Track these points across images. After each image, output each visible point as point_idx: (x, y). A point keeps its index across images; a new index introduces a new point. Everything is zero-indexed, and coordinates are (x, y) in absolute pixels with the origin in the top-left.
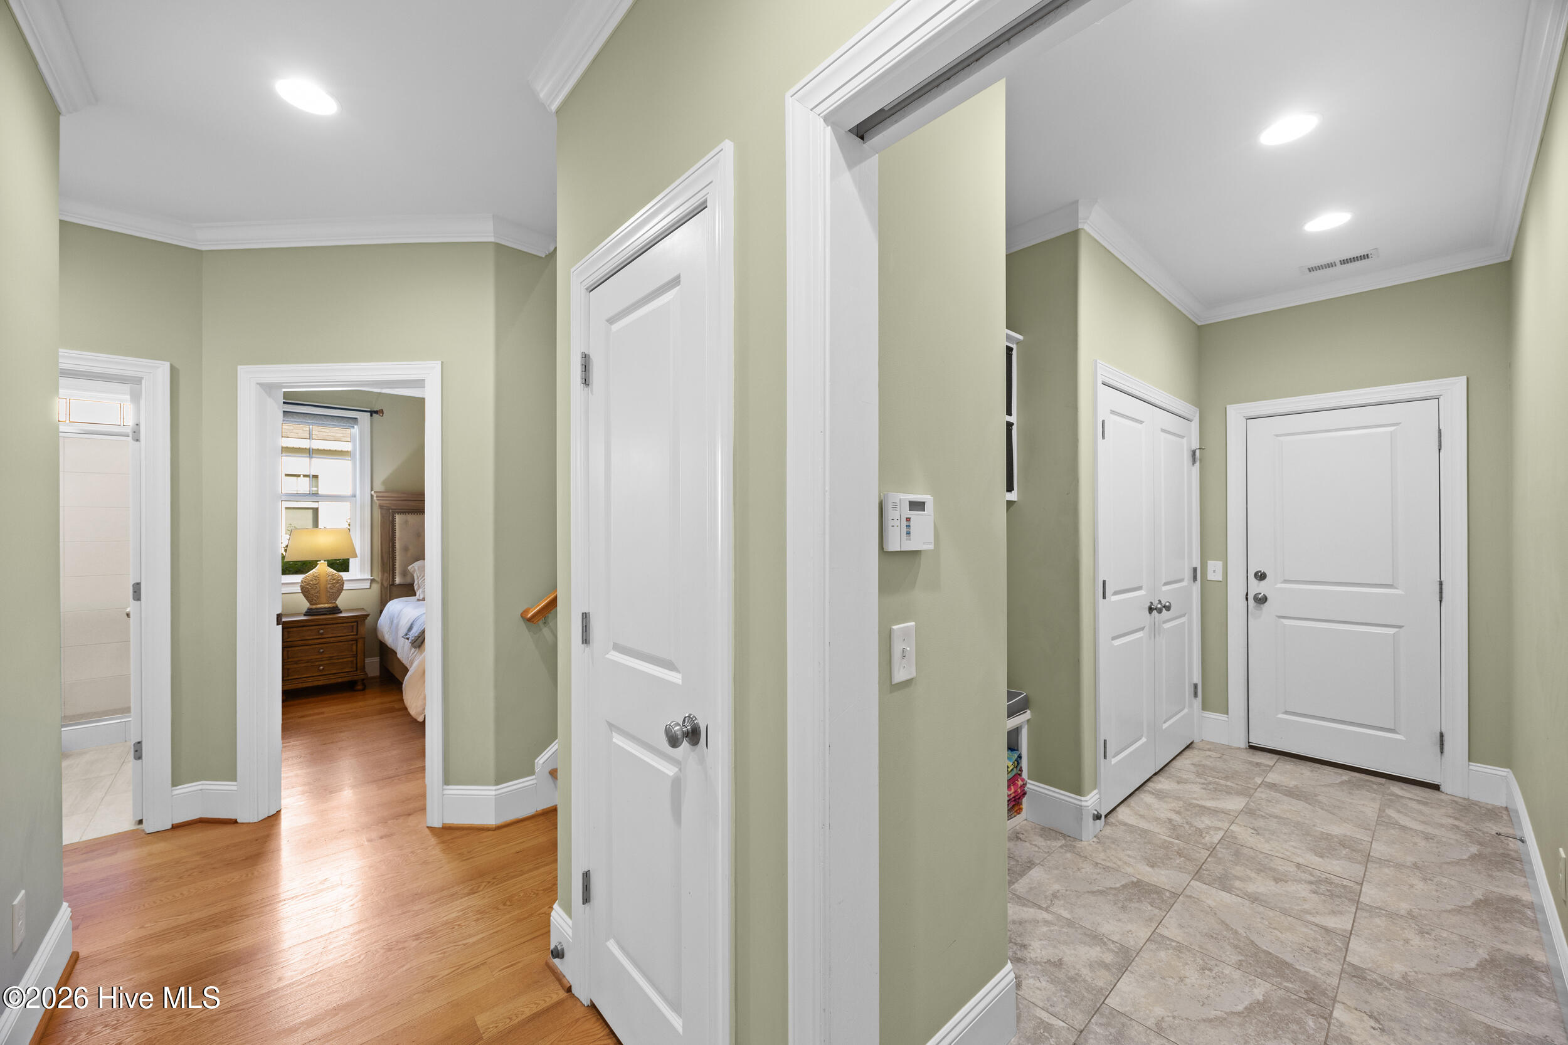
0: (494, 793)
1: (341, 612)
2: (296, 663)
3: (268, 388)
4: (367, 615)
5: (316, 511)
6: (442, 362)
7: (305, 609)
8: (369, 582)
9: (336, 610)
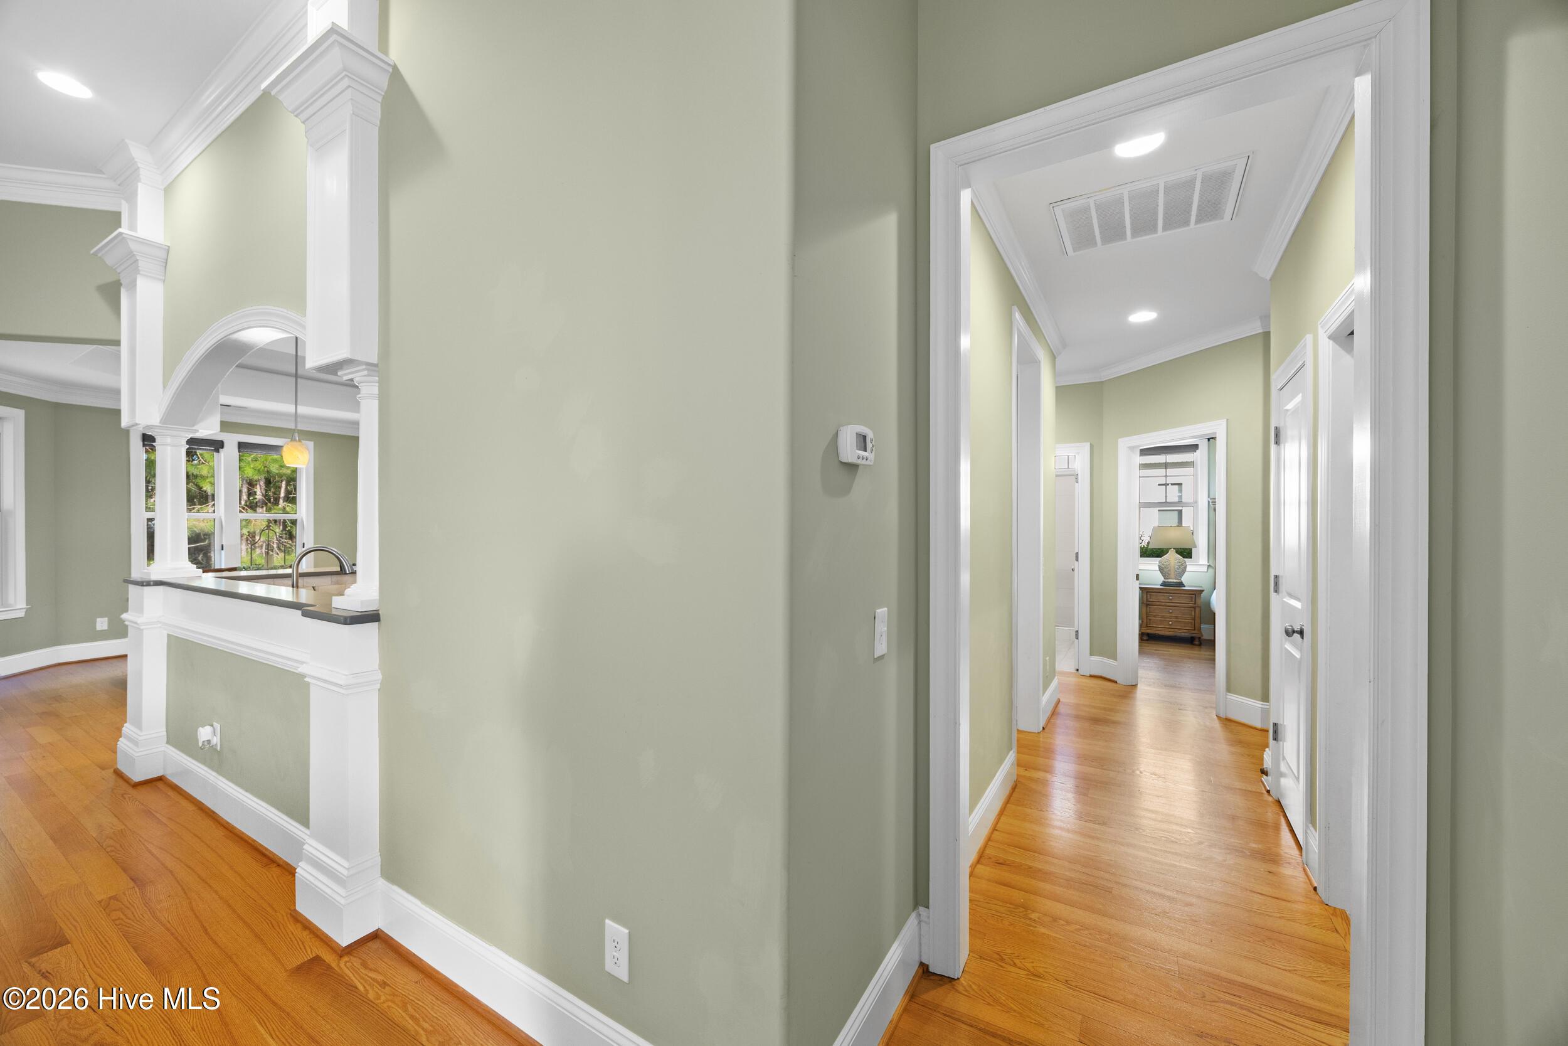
0: (1260, 706)
1: (1185, 587)
2: (1155, 616)
3: (1132, 448)
4: (1203, 591)
5: (1180, 512)
6: (1227, 420)
7: (1161, 582)
8: (1207, 567)
9: (1181, 584)
